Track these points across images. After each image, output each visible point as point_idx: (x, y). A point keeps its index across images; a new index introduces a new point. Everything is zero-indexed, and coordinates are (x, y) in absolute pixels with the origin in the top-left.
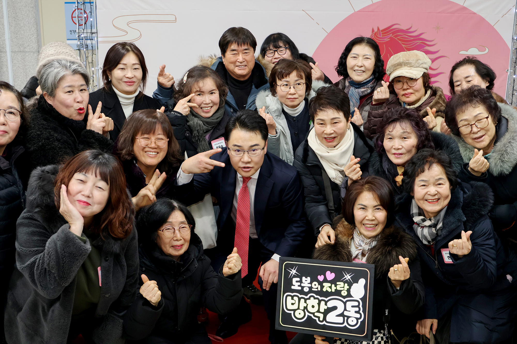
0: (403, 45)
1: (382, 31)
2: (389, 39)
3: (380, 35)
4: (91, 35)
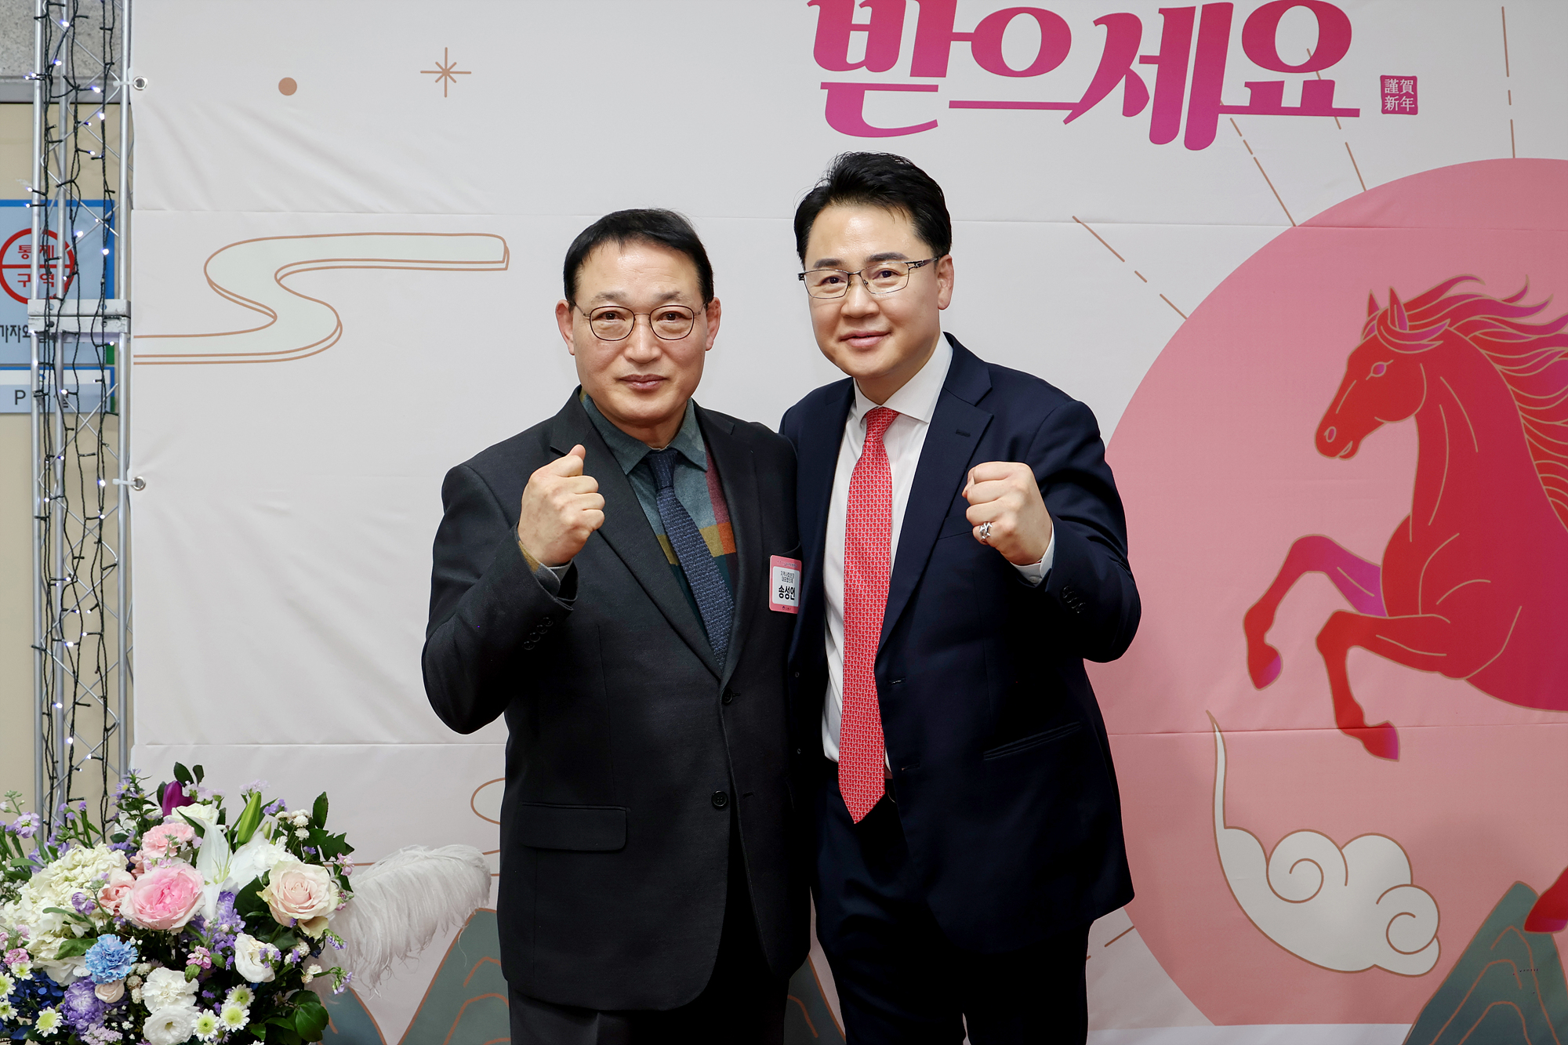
0: (1498, 367)
1: (1410, 305)
2: (1441, 342)
3: (1402, 326)
4: (98, 329)
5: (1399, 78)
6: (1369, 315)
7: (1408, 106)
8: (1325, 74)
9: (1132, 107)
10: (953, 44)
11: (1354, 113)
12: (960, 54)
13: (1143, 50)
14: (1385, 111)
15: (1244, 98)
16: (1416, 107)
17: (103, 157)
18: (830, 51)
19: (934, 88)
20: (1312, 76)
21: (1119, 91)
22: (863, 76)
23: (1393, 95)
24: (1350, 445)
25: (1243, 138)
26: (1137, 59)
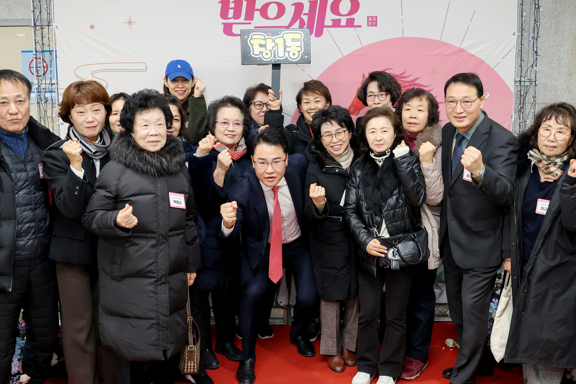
4: (50, 87)
5: (372, 17)
6: (363, 79)
7: (374, 24)
8: (352, 16)
9: (301, 26)
10: (255, 12)
11: (360, 26)
12: (257, 14)
13: (304, 12)
14: (368, 26)
15: (330, 23)
16: (377, 24)
17: (49, 46)
18: (224, 14)
19: (250, 23)
20: (349, 17)
21: (298, 22)
22: (232, 21)
23: (370, 21)
24: (357, 112)
25: (330, 34)
26: (302, 14)
